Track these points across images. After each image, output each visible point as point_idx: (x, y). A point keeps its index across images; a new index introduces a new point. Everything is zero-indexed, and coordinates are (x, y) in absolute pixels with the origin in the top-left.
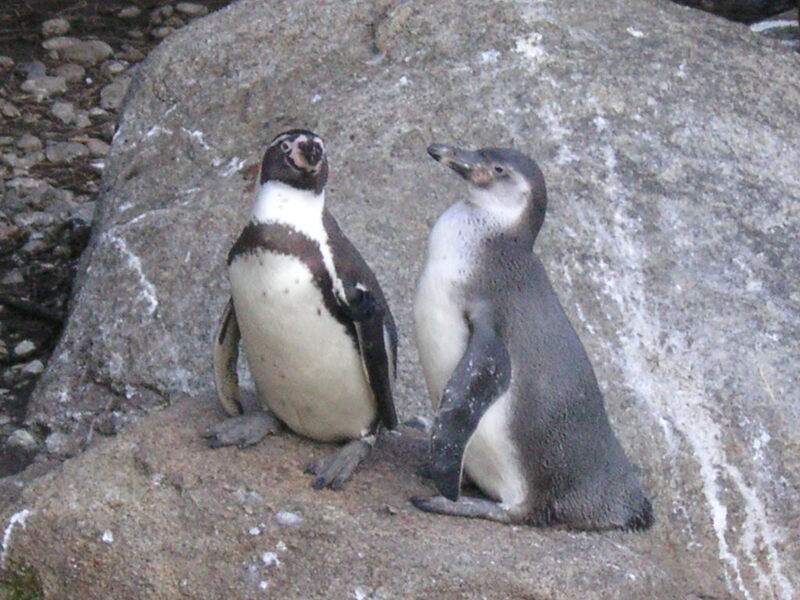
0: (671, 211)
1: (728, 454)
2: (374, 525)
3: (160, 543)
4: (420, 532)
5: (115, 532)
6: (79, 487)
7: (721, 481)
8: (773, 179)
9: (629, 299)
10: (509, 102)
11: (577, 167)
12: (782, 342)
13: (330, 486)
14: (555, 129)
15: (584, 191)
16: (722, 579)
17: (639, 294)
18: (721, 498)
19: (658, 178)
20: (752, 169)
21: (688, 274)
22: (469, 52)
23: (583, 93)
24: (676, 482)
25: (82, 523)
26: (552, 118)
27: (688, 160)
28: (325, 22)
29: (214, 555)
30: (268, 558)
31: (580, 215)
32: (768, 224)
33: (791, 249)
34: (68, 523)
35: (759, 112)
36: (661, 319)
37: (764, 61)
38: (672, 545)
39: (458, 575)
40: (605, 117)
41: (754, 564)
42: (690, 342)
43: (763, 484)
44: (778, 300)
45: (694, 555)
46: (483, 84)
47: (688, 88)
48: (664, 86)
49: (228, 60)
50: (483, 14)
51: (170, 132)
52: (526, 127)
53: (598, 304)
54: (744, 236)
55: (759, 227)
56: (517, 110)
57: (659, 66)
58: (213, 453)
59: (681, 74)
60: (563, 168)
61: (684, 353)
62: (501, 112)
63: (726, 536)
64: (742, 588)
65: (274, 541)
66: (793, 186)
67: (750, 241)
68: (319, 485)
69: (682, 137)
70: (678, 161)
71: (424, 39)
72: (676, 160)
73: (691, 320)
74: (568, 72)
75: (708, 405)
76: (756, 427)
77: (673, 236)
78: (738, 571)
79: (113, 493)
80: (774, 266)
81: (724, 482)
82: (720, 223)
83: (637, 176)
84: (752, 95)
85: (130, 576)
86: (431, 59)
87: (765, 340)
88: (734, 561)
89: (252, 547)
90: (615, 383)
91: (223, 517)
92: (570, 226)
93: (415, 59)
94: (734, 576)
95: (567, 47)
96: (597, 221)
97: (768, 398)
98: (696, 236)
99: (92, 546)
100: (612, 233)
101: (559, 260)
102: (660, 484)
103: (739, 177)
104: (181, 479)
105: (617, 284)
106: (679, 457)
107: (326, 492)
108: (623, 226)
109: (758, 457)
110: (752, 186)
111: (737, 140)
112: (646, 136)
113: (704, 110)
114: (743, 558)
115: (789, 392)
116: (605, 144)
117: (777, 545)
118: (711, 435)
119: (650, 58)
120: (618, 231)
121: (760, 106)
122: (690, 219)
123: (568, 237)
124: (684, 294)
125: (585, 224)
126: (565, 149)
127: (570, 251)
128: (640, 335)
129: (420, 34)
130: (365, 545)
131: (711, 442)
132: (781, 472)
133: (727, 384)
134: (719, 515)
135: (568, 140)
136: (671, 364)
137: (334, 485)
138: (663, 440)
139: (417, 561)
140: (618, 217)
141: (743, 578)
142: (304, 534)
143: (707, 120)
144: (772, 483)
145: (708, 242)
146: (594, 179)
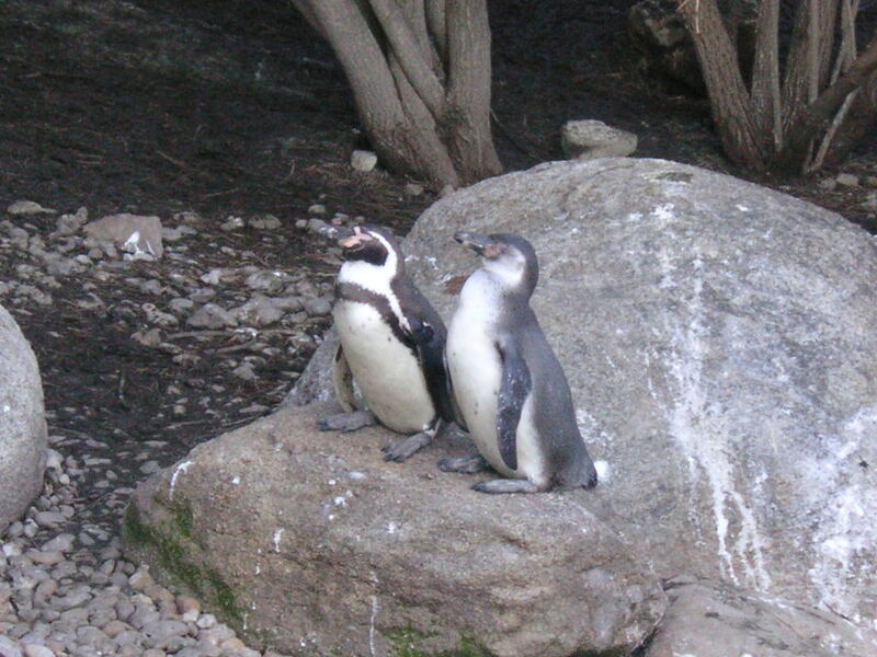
0: (734, 325)
1: (736, 485)
2: (414, 484)
3: (269, 487)
4: (444, 491)
5: (242, 478)
6: (227, 449)
7: (727, 502)
8: (815, 309)
9: (688, 378)
10: (639, 247)
11: (672, 290)
12: (792, 415)
13: (395, 459)
14: (665, 266)
15: (673, 306)
16: (718, 568)
17: (697, 376)
18: (725, 513)
19: (730, 302)
20: (801, 301)
21: (735, 366)
22: (622, 213)
23: (691, 244)
24: (694, 500)
25: (222, 471)
26: (666, 258)
27: (755, 292)
28: (537, 192)
29: (303, 496)
30: (338, 500)
31: (666, 321)
32: (804, 338)
33: (817, 357)
34: (213, 470)
35: (818, 266)
36: (708, 394)
37: (833, 234)
38: (684, 542)
39: (460, 518)
40: (702, 260)
41: (744, 561)
42: (725, 409)
43: (758, 507)
44: (798, 388)
45: (699, 549)
46: (626, 235)
47: (768, 246)
48: (751, 243)
49: (468, 214)
50: (639, 190)
51: (417, 259)
52: (646, 262)
53: (665, 379)
54: (784, 345)
55: (796, 340)
56: (644, 252)
57: (752, 230)
58: (322, 434)
59: (766, 236)
60: (662, 290)
61: (719, 417)
62: (632, 252)
63: (725, 539)
64: (732, 576)
65: (345, 490)
66: (831, 316)
67: (787, 349)
68: (389, 459)
69: (754, 278)
70: (748, 292)
71: (596, 204)
72: (747, 292)
73: (729, 396)
74: (685, 230)
75: (727, 451)
76: (759, 468)
77: (731, 341)
78: (730, 564)
79: (247, 453)
80: (802, 366)
81: (729, 503)
82: (768, 335)
83: (715, 299)
84: (817, 255)
85: (246, 507)
86: (597, 218)
87: (780, 414)
88: (729, 557)
89: (329, 492)
90: (662, 431)
91: (313, 472)
92: (656, 327)
93: (586, 217)
94: (728, 567)
95: (690, 213)
96: (677, 326)
97: (773, 450)
98: (748, 342)
99: (226, 486)
100: (686, 336)
101: (643, 349)
102: (680, 500)
103: (791, 307)
104: (294, 447)
105: (682, 368)
106: (698, 483)
107: (391, 463)
108: (695, 331)
109: (758, 489)
110: (799, 313)
111: (795, 282)
112: (728, 274)
113: (775, 260)
114: (736, 555)
115: (788, 448)
116: (697, 277)
117: (762, 550)
118: (726, 471)
119: (747, 225)
120: (691, 334)
121: (820, 262)
122: (746, 331)
123: (653, 335)
124: (728, 378)
125: (668, 328)
126: (668, 278)
127: (652, 343)
128: (690, 403)
129: (594, 201)
130: (404, 496)
131: (725, 476)
132: (773, 500)
133: (744, 439)
134: (722, 525)
135: (672, 272)
136: (707, 423)
137: (397, 459)
138: (687, 471)
139: (435, 508)
140: (694, 325)
141: (735, 569)
142: (365, 487)
143: (776, 267)
144: (764, 507)
145: (757, 346)
146: (682, 299)
